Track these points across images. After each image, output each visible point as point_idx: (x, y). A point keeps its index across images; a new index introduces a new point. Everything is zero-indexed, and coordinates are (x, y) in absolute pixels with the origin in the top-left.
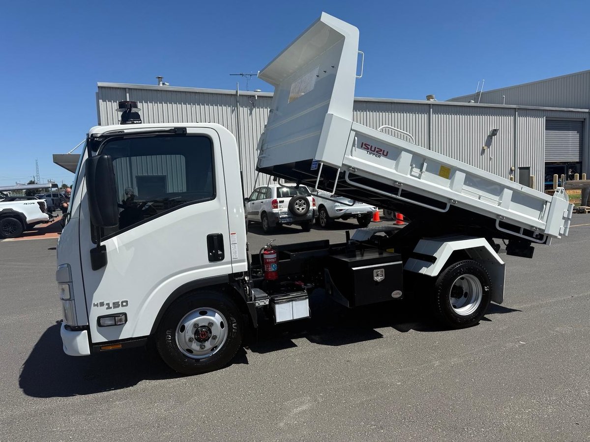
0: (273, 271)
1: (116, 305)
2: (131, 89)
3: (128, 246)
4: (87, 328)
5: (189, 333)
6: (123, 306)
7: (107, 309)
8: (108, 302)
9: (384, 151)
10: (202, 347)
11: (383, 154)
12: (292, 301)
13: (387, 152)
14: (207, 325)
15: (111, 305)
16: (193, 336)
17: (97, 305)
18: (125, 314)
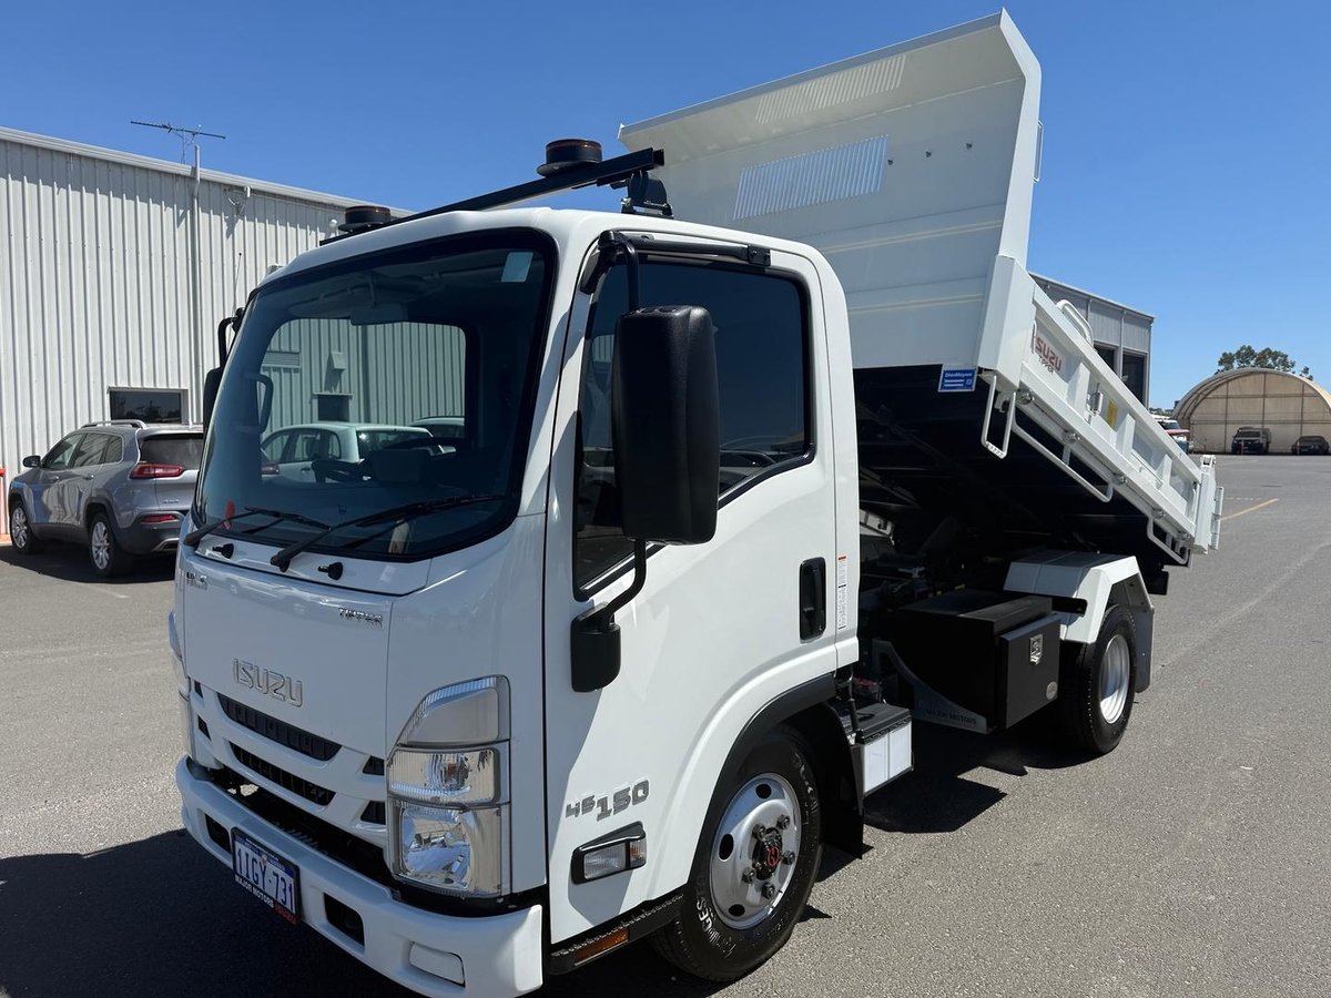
1: (622, 800)
4: (541, 895)
5: (744, 855)
6: (637, 800)
7: (600, 817)
8: (603, 795)
9: (1057, 358)
10: (769, 893)
11: (1056, 366)
12: (889, 730)
13: (1061, 362)
15: (610, 805)
16: (750, 865)
18: (638, 825)
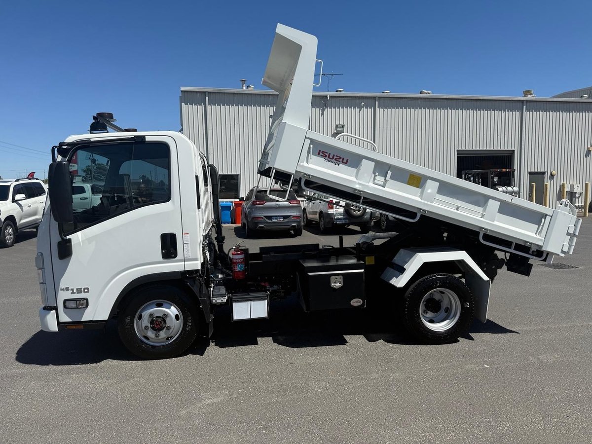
0: (239, 271)
1: (79, 291)
2: (211, 92)
3: (89, 240)
4: (56, 308)
5: (146, 322)
6: (85, 292)
7: (72, 293)
8: (72, 288)
9: (343, 159)
10: (157, 336)
11: (343, 162)
12: (250, 300)
13: (347, 160)
14: (162, 316)
15: (75, 291)
16: (149, 325)
17: (63, 290)
18: (87, 300)
